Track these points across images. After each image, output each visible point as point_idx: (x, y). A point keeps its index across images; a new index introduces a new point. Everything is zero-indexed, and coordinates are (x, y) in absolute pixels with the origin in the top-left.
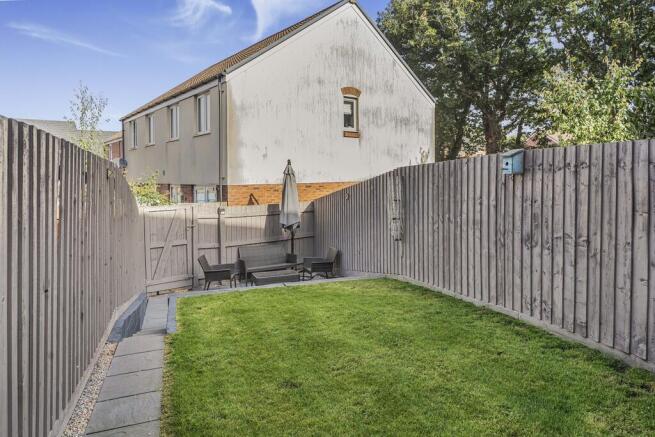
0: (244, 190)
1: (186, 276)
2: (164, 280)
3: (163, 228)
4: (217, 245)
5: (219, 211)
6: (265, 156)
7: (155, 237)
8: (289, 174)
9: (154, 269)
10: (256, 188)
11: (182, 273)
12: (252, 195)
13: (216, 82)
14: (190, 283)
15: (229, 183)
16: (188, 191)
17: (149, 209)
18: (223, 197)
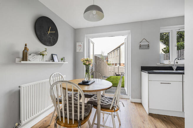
3: (111, 69)
4: (118, 72)
11: (113, 75)
15: (121, 63)
16: (116, 64)
17: (109, 66)
18: (120, 65)
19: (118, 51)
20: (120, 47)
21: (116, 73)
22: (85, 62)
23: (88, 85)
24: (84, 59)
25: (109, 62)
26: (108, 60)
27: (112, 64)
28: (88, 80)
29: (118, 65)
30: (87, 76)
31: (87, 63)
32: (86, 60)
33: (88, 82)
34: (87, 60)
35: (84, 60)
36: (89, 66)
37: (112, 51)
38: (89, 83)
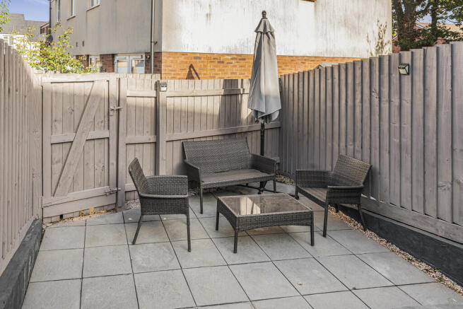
0: (182, 59)
1: (106, 188)
2: (72, 196)
3: (72, 111)
4: (153, 139)
5: (157, 86)
6: (208, 16)
7: (59, 126)
8: (264, 32)
10: (197, 57)
11: (100, 185)
12: (191, 66)
14: (112, 199)
15: (164, 49)
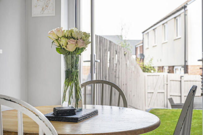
3: (153, 84)
4: (180, 95)
5: (181, 77)
7: (150, 88)
9: (149, 102)
11: (162, 106)
13: (183, 10)
16: (171, 70)
17: (146, 74)
18: (186, 71)
19: (181, 20)
20: (185, 7)
21: (171, 100)
22: (63, 42)
23: (76, 120)
24: (58, 31)
25: (146, 63)
26: (142, 55)
27: (159, 67)
28: (73, 105)
29: (179, 72)
30: (71, 94)
31: (71, 48)
32: (64, 37)
33: (72, 112)
34: (70, 37)
35: (60, 36)
36: (77, 58)
37: (158, 23)
38: (78, 115)
